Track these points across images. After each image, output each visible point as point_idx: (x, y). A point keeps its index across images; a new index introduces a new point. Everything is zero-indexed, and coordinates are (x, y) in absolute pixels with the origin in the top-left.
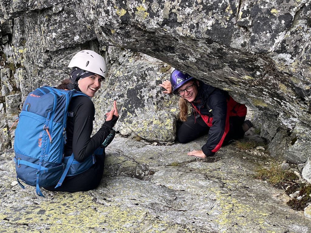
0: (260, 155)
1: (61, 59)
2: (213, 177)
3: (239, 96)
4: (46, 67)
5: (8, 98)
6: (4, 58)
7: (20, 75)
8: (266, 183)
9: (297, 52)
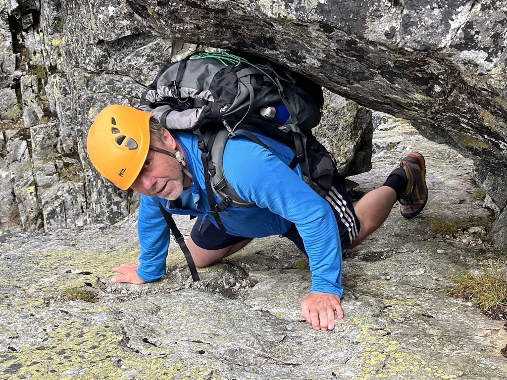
0: (474, 245)
1: (126, 56)
2: (367, 292)
3: (431, 129)
4: (100, 71)
5: (35, 130)
6: (25, 55)
7: (55, 87)
8: (468, 306)
9: (498, 47)
